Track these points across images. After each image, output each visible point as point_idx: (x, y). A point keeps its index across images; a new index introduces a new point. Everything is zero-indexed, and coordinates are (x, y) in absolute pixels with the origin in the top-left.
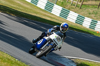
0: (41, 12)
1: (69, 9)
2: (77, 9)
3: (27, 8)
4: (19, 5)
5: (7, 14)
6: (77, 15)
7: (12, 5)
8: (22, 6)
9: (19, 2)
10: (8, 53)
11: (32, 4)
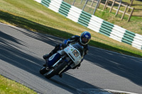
0: (73, 26)
1: (113, 23)
2: (125, 22)
3: (54, 21)
4: (42, 16)
5: (25, 28)
6: (123, 30)
7: (32, 16)
8: (46, 18)
9: (42, 12)
10: (26, 84)
11: (60, 15)
